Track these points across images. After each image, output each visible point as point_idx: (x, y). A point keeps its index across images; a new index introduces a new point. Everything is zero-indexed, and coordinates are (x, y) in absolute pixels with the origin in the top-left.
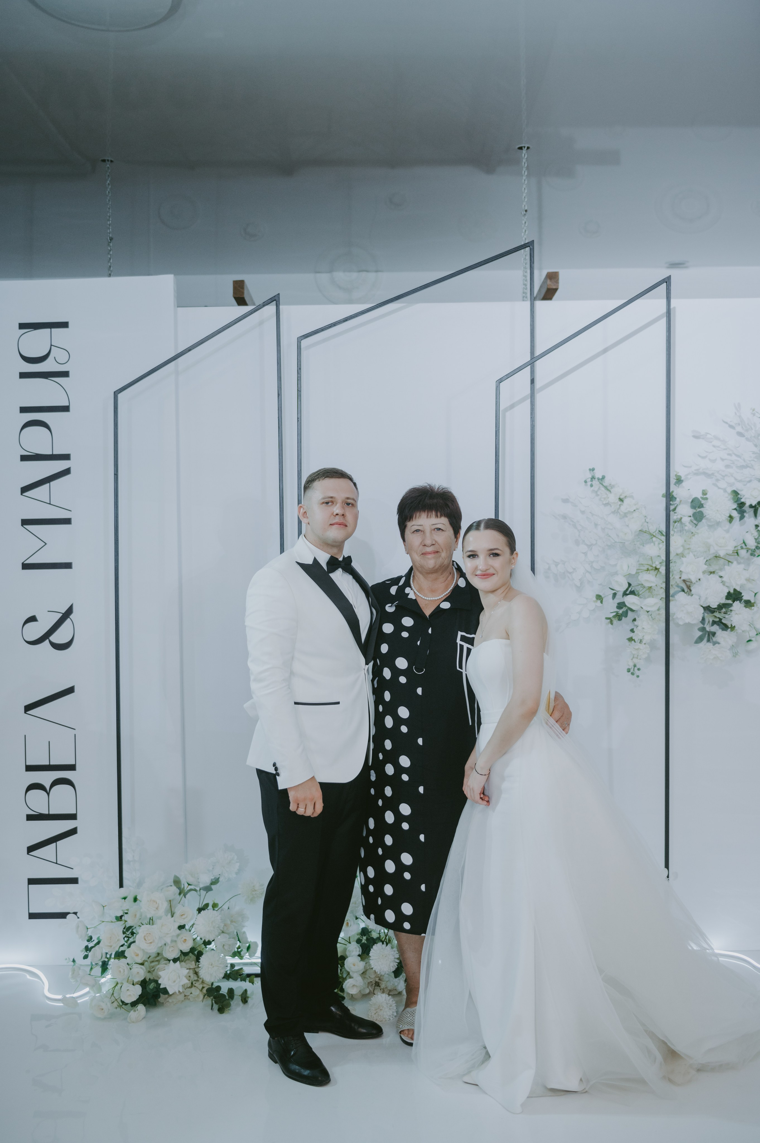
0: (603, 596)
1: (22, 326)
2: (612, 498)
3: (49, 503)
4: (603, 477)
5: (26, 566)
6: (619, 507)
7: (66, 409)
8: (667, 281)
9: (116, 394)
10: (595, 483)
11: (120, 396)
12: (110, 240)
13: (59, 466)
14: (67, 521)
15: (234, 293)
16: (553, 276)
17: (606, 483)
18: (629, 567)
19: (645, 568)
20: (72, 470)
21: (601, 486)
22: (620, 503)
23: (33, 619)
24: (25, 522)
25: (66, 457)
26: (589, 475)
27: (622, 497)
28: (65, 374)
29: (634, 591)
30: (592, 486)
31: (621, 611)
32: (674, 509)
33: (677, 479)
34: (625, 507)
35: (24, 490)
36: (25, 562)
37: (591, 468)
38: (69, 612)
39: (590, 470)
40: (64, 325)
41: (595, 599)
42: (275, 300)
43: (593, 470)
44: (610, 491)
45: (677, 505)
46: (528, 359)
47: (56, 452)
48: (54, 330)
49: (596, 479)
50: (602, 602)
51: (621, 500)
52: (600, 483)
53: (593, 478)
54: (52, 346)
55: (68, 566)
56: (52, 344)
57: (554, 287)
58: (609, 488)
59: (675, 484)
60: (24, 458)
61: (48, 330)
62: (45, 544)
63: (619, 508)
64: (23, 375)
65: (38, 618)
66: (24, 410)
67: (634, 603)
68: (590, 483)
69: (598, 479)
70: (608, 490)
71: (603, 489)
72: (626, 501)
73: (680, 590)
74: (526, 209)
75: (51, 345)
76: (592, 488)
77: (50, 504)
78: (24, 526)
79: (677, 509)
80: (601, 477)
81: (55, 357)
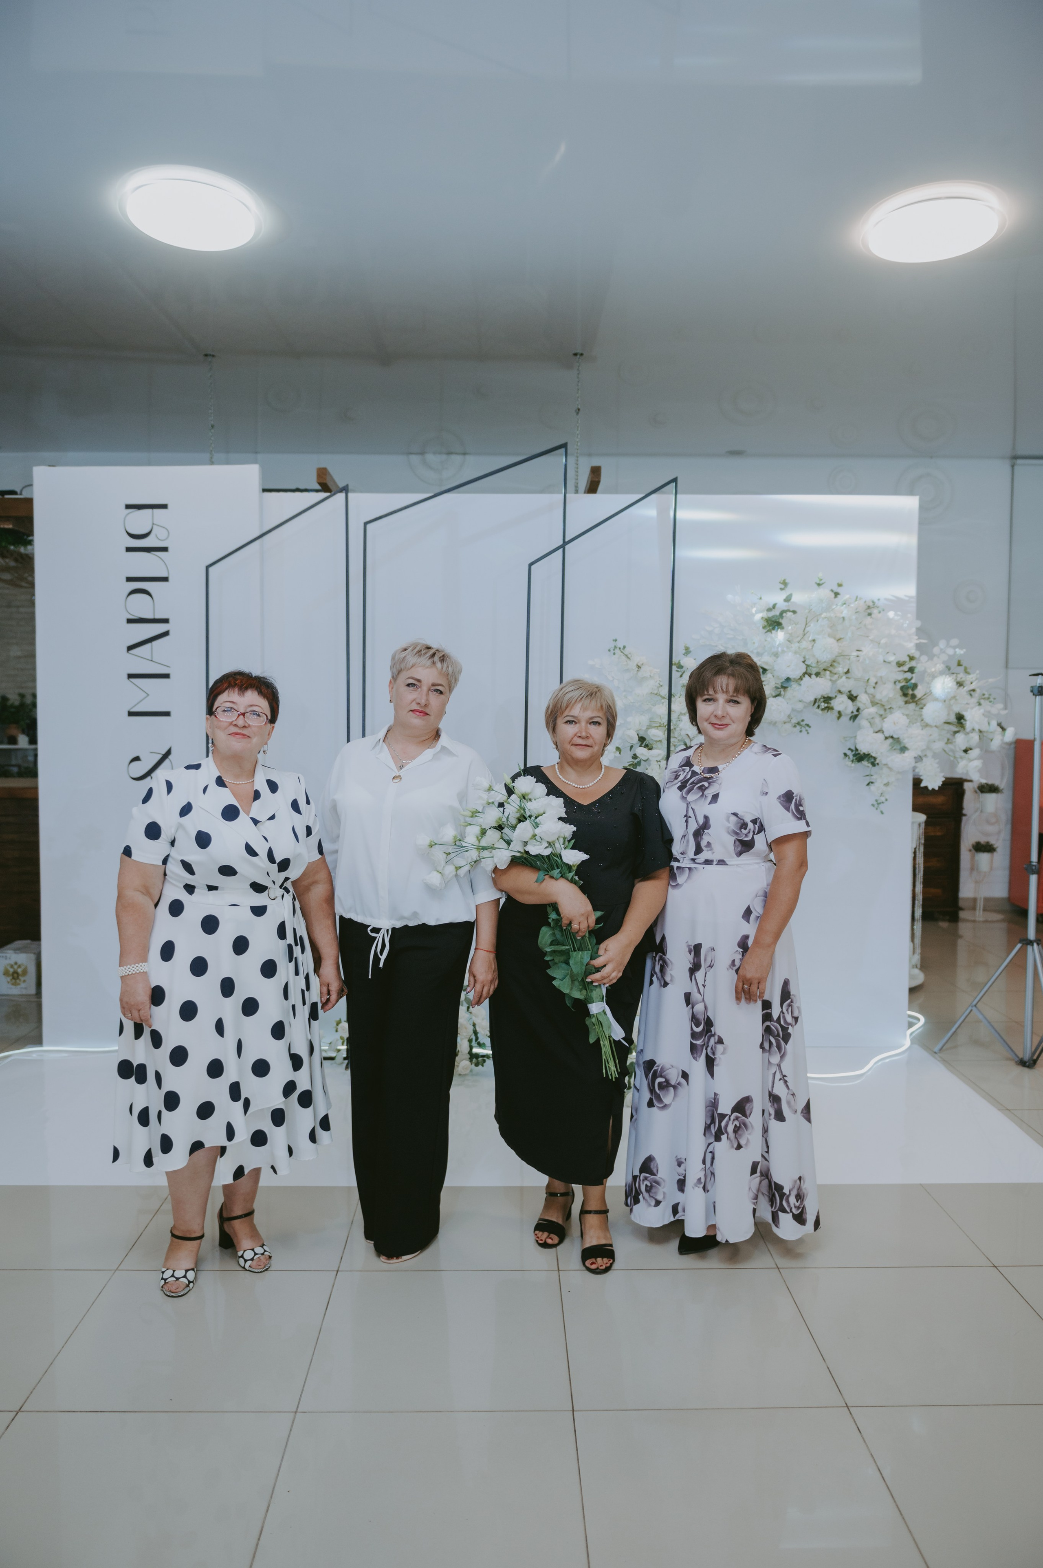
0: (621, 748)
1: (128, 507)
2: (632, 665)
3: (150, 659)
4: (624, 647)
5: (131, 714)
6: (636, 672)
7: (165, 579)
8: (675, 480)
9: (207, 568)
10: (617, 651)
11: (211, 569)
12: (212, 426)
13: (160, 628)
14: (167, 676)
15: (318, 479)
16: (596, 471)
17: (626, 651)
18: (640, 723)
19: (658, 725)
20: (171, 633)
21: (622, 654)
22: (637, 669)
23: (137, 759)
24: (131, 676)
25: (166, 621)
26: (613, 644)
27: (639, 664)
28: (165, 549)
29: (647, 744)
30: (614, 654)
31: (636, 761)
32: (681, 676)
33: (686, 650)
34: (641, 673)
35: (130, 648)
36: (132, 710)
37: (614, 639)
38: (168, 753)
39: (613, 640)
40: (164, 506)
41: (614, 750)
42: (345, 489)
43: (616, 640)
44: (630, 659)
45: (684, 672)
46: (561, 543)
47: (158, 616)
48: (156, 511)
49: (618, 649)
50: (620, 753)
51: (639, 667)
52: (622, 652)
53: (615, 647)
54: (154, 526)
55: (167, 714)
56: (155, 523)
57: (597, 480)
58: (629, 656)
59: (684, 654)
60: (130, 621)
61: (149, 511)
62: (146, 695)
63: (637, 674)
64: (129, 549)
65: (141, 758)
66: (129, 579)
67: (642, 754)
68: (612, 651)
69: (620, 648)
70: (628, 658)
71: (624, 658)
72: (643, 668)
73: (682, 743)
74: (579, 407)
75: (153, 524)
76: (615, 656)
77: (152, 661)
78: (130, 679)
79: (683, 676)
80: (622, 647)
81: (156, 535)
